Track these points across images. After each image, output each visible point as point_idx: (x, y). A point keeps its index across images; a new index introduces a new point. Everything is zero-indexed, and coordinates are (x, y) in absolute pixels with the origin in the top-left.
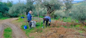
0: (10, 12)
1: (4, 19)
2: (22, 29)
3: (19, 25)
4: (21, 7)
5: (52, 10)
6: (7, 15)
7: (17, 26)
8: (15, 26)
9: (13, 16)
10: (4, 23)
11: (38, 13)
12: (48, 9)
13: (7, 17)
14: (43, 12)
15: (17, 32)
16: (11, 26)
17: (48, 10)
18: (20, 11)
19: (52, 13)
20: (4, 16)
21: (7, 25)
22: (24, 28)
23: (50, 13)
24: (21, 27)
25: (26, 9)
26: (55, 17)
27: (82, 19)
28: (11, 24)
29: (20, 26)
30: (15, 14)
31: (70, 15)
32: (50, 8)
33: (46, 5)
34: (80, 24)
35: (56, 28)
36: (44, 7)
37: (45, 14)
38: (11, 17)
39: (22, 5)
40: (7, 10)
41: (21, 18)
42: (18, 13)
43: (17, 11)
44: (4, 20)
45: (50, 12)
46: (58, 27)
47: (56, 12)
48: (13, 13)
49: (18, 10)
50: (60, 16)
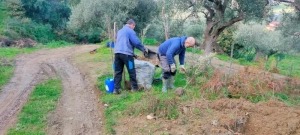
0: (72, 24)
1: (53, 47)
3: (93, 71)
5: (228, 20)
6: (65, 33)
7: (84, 76)
8: (80, 77)
9: (87, 37)
10: (50, 62)
11: (167, 29)
12: (213, 15)
13: (67, 40)
16: (66, 75)
17: (209, 20)
18: (106, 20)
20: (57, 38)
21: (54, 70)
22: (107, 88)
23: (220, 30)
24: (96, 82)
25: (125, 14)
28: (68, 65)
29: (95, 76)
30: (90, 33)
32: (221, 9)
36: (192, 5)
38: (80, 40)
43: (96, 21)
44: (53, 50)
46: (254, 97)
47: (243, 30)
48: (84, 27)
49: (98, 15)
50: (257, 49)
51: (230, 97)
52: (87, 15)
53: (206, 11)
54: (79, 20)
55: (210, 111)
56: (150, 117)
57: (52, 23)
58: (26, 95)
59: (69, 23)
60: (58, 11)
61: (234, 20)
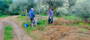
0: (10, 9)
1: (4, 17)
2: (23, 27)
3: (20, 23)
4: (21, 4)
5: (54, 8)
6: (7, 12)
7: (18, 24)
8: (16, 24)
10: (5, 21)
11: (40, 10)
12: (51, 6)
13: (8, 15)
14: (45, 9)
15: (18, 31)
16: (12, 24)
18: (21, 8)
19: (55, 10)
20: (5, 14)
21: (7, 23)
22: (26, 26)
24: (21, 25)
25: (27, 6)
26: (58, 14)
27: (85, 17)
28: (11, 22)
29: (21, 24)
30: (16, 12)
31: (73, 13)
32: (52, 5)
33: (48, 2)
34: (83, 22)
35: (59, 26)
36: (45, 4)
37: (47, 11)
39: (22, 2)
40: (8, 8)
41: (22, 16)
42: (19, 10)
43: (18, 9)
44: (4, 18)
45: (52, 9)
46: (60, 25)
47: (59, 9)
48: (14, 10)
49: (19, 7)
50: (63, 14)
51: (55, 25)
52: (15, 7)
53: (49, 5)
54: (12, 8)
55: (51, 28)
56: (38, 31)
57: (2, 10)
58: (3, 30)
59: (9, 9)
60: (4, 6)
61: (55, 8)
